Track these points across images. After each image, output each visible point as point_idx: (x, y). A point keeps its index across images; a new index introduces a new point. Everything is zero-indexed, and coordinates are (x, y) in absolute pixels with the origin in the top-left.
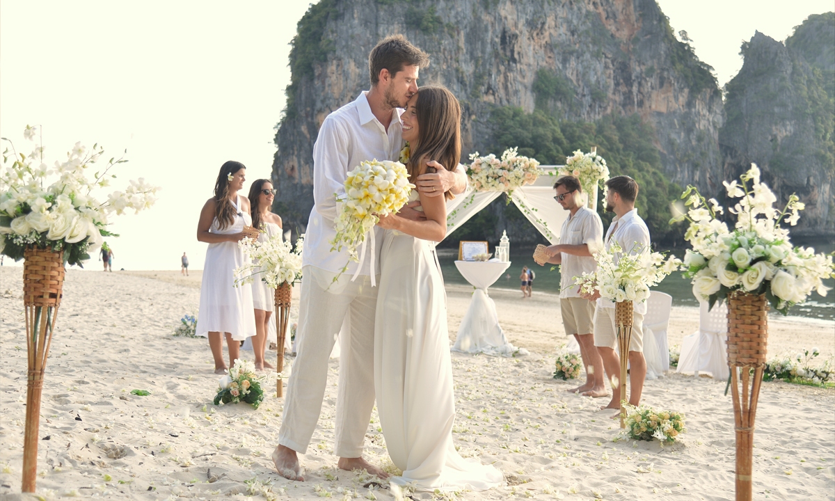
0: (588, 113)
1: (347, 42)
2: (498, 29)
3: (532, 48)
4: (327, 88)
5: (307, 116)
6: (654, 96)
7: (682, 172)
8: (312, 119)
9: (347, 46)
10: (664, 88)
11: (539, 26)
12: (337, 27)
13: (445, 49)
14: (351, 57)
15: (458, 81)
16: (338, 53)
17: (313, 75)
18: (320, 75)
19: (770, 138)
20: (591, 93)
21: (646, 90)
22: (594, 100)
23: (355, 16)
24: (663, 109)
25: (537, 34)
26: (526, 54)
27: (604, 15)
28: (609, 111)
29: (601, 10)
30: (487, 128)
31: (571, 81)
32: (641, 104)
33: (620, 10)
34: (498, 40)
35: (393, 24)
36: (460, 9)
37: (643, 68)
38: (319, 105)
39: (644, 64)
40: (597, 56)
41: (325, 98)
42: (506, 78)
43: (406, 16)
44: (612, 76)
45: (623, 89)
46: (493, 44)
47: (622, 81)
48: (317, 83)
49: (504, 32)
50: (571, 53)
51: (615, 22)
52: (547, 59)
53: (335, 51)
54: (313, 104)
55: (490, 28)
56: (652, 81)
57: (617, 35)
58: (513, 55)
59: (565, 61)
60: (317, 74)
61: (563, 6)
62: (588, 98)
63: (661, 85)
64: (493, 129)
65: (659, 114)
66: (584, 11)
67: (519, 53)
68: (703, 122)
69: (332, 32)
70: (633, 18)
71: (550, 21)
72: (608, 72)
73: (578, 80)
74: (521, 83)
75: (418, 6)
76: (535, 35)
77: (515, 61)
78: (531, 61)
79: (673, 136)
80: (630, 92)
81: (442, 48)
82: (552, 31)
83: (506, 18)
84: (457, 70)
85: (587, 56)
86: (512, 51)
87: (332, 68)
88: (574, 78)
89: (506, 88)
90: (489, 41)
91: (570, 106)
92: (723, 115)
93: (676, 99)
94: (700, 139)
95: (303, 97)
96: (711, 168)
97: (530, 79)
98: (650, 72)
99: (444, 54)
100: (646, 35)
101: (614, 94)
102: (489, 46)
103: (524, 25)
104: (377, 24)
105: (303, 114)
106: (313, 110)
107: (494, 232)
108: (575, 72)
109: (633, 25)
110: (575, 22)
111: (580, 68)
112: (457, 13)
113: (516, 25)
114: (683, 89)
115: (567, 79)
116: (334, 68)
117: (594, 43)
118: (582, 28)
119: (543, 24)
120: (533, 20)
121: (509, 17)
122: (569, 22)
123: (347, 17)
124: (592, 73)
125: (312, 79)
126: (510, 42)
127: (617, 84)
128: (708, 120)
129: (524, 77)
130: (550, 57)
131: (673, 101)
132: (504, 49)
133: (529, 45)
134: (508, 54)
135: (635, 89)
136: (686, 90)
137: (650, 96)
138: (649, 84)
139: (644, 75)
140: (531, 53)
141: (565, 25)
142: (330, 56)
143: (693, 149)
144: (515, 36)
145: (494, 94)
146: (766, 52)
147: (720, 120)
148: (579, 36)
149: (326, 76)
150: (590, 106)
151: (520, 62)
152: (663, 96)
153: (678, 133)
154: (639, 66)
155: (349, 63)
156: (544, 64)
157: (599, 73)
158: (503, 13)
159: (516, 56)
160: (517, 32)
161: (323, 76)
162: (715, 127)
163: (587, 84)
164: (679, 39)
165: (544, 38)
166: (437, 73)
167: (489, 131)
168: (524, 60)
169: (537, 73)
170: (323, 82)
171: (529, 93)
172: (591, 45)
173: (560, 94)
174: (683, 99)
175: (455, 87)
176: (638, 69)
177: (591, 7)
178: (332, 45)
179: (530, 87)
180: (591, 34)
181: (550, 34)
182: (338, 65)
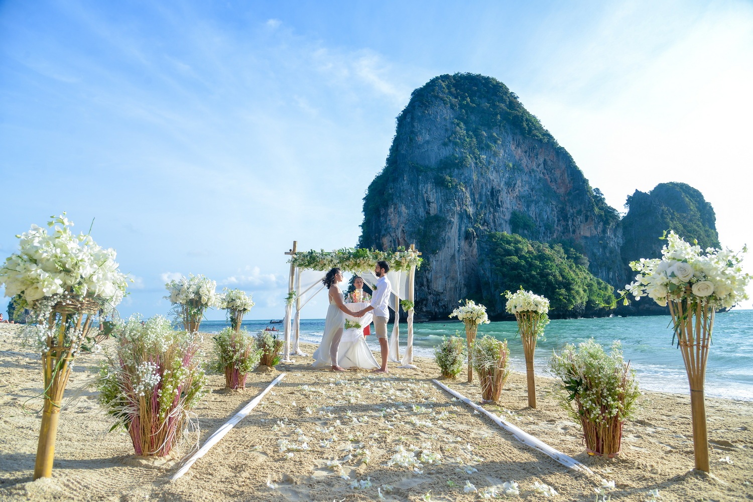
0: (543, 237)
1: (400, 194)
2: (489, 187)
3: (509, 198)
4: (388, 222)
5: (376, 239)
6: (582, 227)
7: (601, 272)
8: (379, 240)
9: (400, 196)
10: (588, 221)
11: (513, 185)
12: (394, 186)
13: (459, 198)
14: (403, 203)
15: (467, 217)
16: (395, 200)
17: (380, 214)
18: (384, 214)
19: (651, 252)
20: (545, 225)
21: (577, 223)
22: (546, 229)
23: (405, 179)
24: (588, 235)
25: (512, 191)
26: (506, 202)
27: (549, 180)
28: (555, 236)
29: (547, 177)
30: (486, 244)
31: (532, 218)
32: (574, 232)
33: (559, 177)
34: (489, 193)
35: (427, 183)
36: (467, 175)
37: (575, 210)
38: (383, 232)
39: (575, 208)
40: (546, 203)
41: (387, 228)
42: (494, 216)
43: (435, 179)
44: (556, 215)
45: (563, 223)
46: (486, 196)
47: (561, 218)
48: (382, 219)
49: (493, 188)
50: (532, 201)
51: (556, 184)
52: (518, 205)
53: (393, 200)
54: (379, 232)
55: (484, 186)
56: (581, 218)
57: (558, 191)
58: (498, 202)
59: (528, 206)
60: (382, 214)
61: (526, 175)
62: (543, 228)
63: (586, 220)
64: (490, 246)
65: (586, 237)
66: (538, 177)
67: (501, 201)
68: (612, 243)
69: (391, 189)
70: (567, 181)
71: (519, 183)
72: (553, 213)
73: (536, 218)
74: (503, 219)
75: (442, 173)
76: (510, 191)
77: (499, 206)
78: (509, 206)
79: (595, 251)
80: (567, 225)
81: (457, 197)
82: (520, 189)
83: (493, 180)
84: (466, 211)
85: (541, 203)
86: (497, 200)
87: (391, 210)
88: (534, 216)
89: (494, 222)
90: (484, 194)
91: (532, 233)
92: (622, 238)
93: (596, 228)
94: (611, 252)
95: (374, 228)
96: (618, 270)
97: (508, 217)
98: (579, 212)
99: (458, 201)
100: (576, 191)
101: (557, 226)
102: (484, 197)
103: (504, 185)
104: (418, 184)
105: (373, 238)
106: (380, 235)
107: (495, 309)
108: (534, 213)
109: (567, 185)
110: (533, 183)
111: (537, 211)
112: (465, 177)
113: (499, 186)
114: (599, 222)
115: (529, 216)
116: (392, 210)
117: (545, 196)
118: (537, 187)
119: (515, 184)
120: (509, 182)
121: (495, 180)
122: (530, 184)
123: (399, 180)
124: (545, 213)
125: (379, 217)
126: (496, 195)
127: (559, 221)
128: (614, 241)
129: (504, 216)
130: (519, 204)
131: (594, 230)
132: (493, 199)
133: (507, 197)
134: (495, 202)
135: (570, 223)
136: (601, 223)
137: (579, 227)
138: (579, 220)
139: (575, 215)
140: (508, 202)
141: (527, 186)
142: (390, 203)
143: (607, 259)
144: (499, 191)
145: (487, 226)
146: (644, 202)
147: (621, 241)
148: (536, 192)
149: (387, 215)
150: (544, 233)
151: (502, 206)
152: (587, 227)
153: (598, 249)
154: (572, 209)
155: (401, 206)
156: (516, 208)
157: (549, 214)
158: (491, 178)
159: (500, 203)
160: (500, 189)
161: (386, 215)
162: (618, 246)
163: (542, 220)
164: (595, 193)
165: (515, 193)
166: (454, 212)
167: (488, 246)
168: (505, 206)
169: (512, 213)
170: (386, 219)
171: (508, 225)
172: (543, 197)
173: (526, 226)
174: (600, 229)
175: (465, 221)
176: (571, 211)
177: (542, 175)
178: (391, 196)
179: (508, 222)
180: (543, 190)
181: (519, 190)
182: (395, 208)
